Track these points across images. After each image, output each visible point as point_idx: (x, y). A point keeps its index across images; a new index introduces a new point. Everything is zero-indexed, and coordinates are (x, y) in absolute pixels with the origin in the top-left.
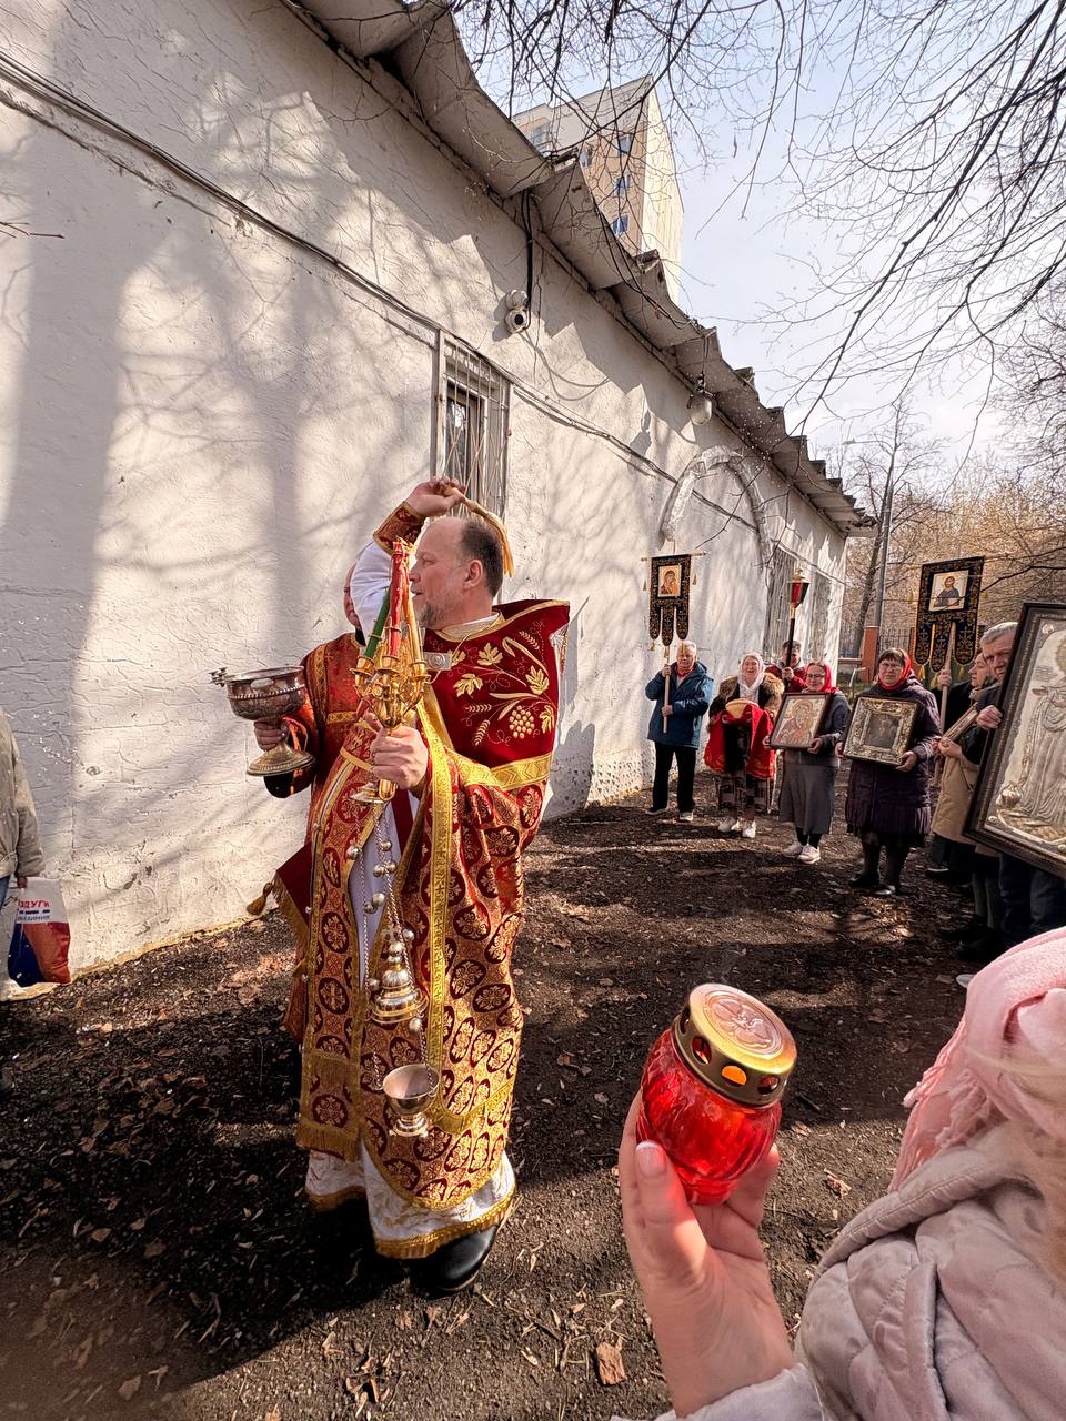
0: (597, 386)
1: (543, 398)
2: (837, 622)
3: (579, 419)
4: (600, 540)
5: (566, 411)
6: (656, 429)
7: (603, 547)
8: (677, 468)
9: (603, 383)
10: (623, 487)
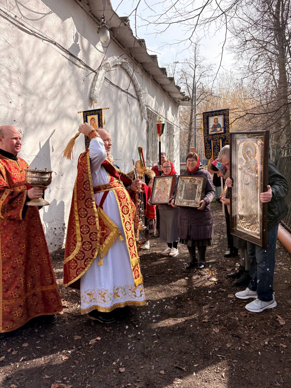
0: (46, 14)
1: (13, 16)
2: (178, 146)
3: (37, 31)
4: (57, 101)
5: (29, 26)
6: (82, 42)
7: (58, 105)
8: (95, 65)
9: (49, 13)
10: (66, 73)
